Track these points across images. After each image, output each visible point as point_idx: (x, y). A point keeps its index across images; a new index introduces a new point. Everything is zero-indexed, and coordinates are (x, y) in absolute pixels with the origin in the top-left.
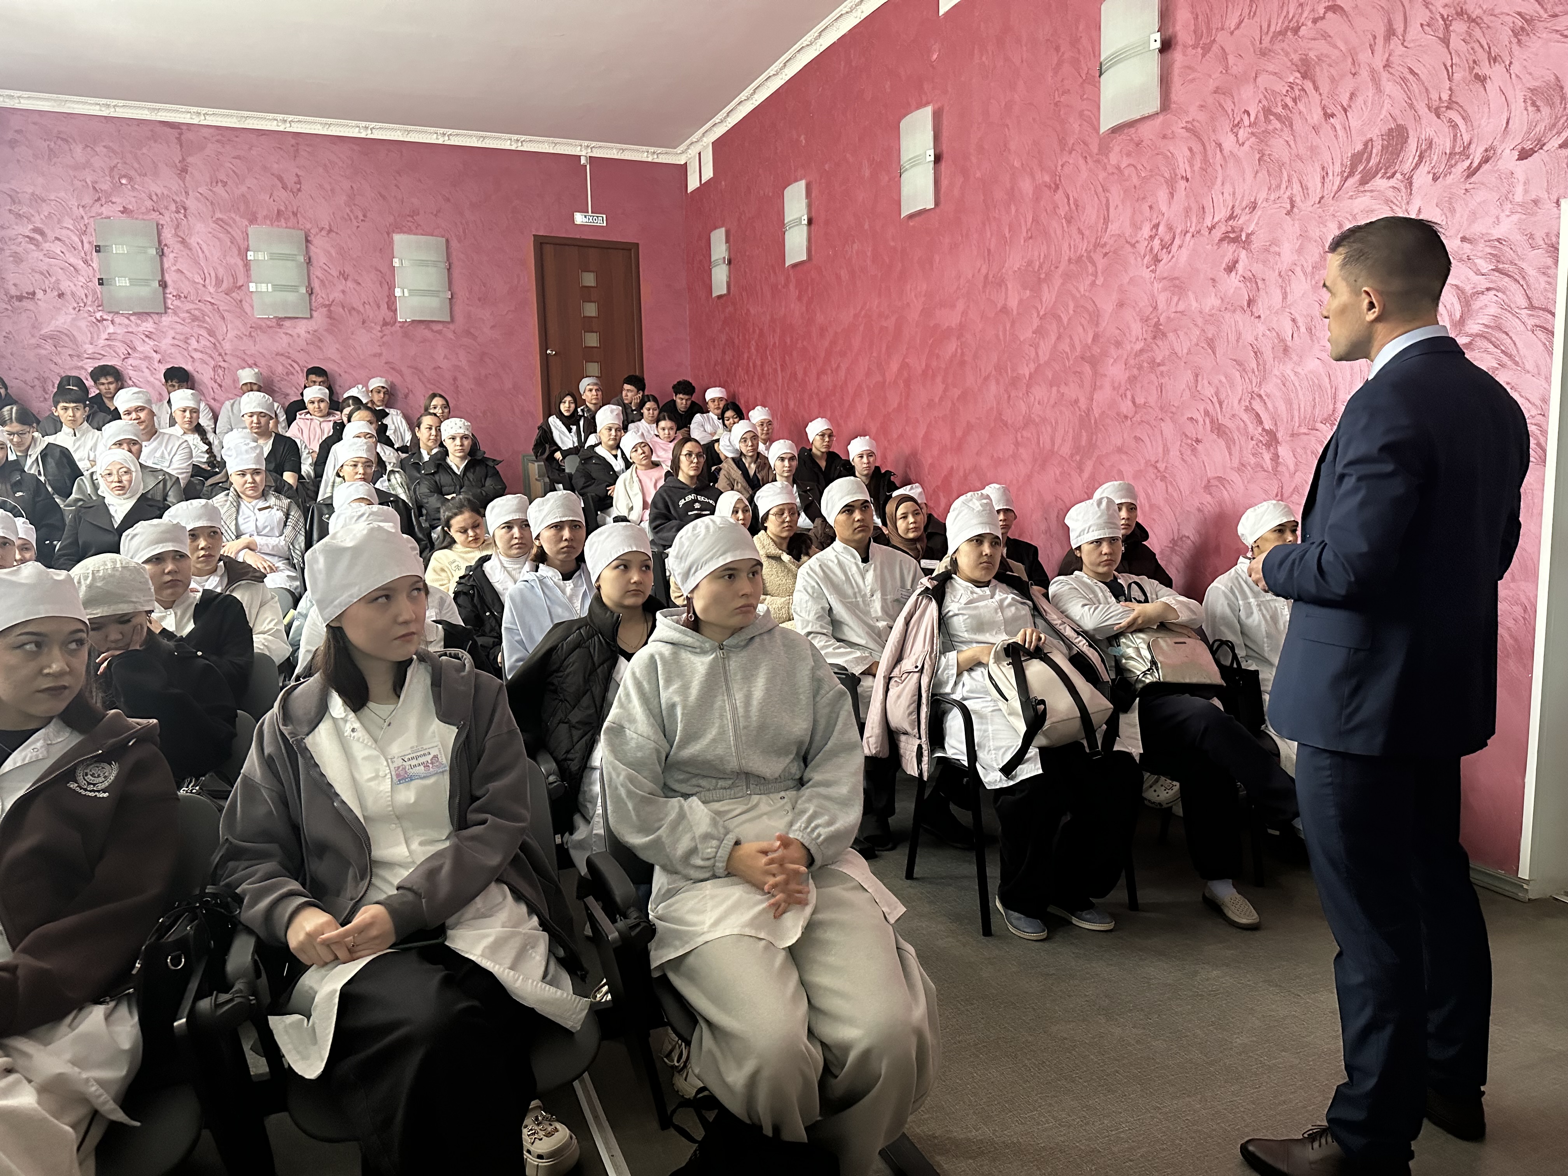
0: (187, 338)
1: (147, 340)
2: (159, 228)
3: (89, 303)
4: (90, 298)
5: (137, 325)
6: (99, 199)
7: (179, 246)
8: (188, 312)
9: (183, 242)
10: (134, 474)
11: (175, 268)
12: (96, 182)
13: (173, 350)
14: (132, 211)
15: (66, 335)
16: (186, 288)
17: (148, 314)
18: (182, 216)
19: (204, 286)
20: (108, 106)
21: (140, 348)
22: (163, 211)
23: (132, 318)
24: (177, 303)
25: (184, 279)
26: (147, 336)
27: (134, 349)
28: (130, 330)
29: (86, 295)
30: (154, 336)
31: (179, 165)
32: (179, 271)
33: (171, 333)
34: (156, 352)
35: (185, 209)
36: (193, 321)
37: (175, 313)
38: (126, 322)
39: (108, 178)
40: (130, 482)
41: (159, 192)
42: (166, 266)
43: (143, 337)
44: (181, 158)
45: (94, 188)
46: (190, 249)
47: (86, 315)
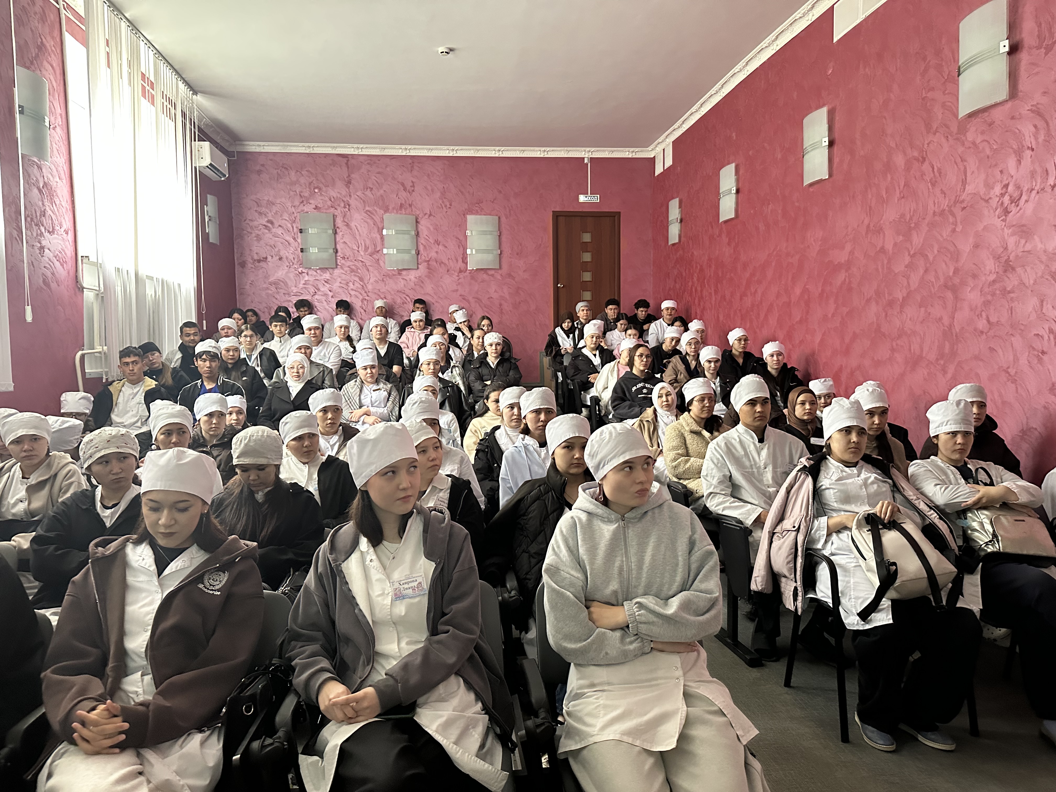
0: (348, 283)
1: (325, 284)
2: (334, 217)
3: (295, 263)
4: (296, 260)
5: (321, 275)
6: (303, 202)
7: (345, 227)
8: (349, 267)
9: (348, 225)
10: (306, 369)
11: (343, 241)
12: (302, 192)
13: (340, 290)
14: (320, 208)
15: (283, 282)
16: (348, 253)
17: (327, 268)
18: (347, 210)
19: (358, 251)
20: (309, 147)
21: (322, 289)
22: (337, 207)
23: (318, 271)
24: (343, 261)
25: (347, 247)
26: (326, 282)
27: (319, 290)
28: (317, 278)
29: (294, 258)
30: (329, 282)
31: (346, 179)
32: (345, 243)
33: (339, 280)
34: (330, 291)
35: (349, 206)
36: (351, 272)
37: (342, 268)
38: (315, 273)
39: (308, 189)
40: (303, 373)
41: (335, 196)
42: (337, 240)
43: (324, 282)
44: (347, 175)
45: (300, 195)
46: (351, 229)
47: (293, 270)
